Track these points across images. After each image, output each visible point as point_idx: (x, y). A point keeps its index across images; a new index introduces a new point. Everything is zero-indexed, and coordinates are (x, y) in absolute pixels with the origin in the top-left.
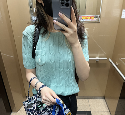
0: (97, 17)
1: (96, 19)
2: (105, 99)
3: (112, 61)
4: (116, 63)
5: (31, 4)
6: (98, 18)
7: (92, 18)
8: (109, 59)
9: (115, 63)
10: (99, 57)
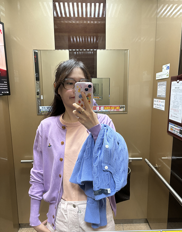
0: (124, 107)
1: (122, 110)
2: (148, 223)
3: (150, 162)
4: (156, 165)
5: (38, 90)
6: (124, 109)
7: (117, 108)
8: (146, 159)
9: (154, 165)
10: (132, 157)
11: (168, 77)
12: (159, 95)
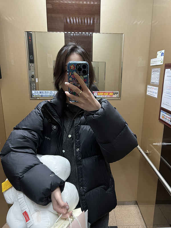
1: (115, 96)
2: (137, 204)
3: (141, 148)
5: (33, 73)
6: (118, 95)
7: (111, 94)
9: (145, 151)
11: (162, 64)
12: (152, 82)
